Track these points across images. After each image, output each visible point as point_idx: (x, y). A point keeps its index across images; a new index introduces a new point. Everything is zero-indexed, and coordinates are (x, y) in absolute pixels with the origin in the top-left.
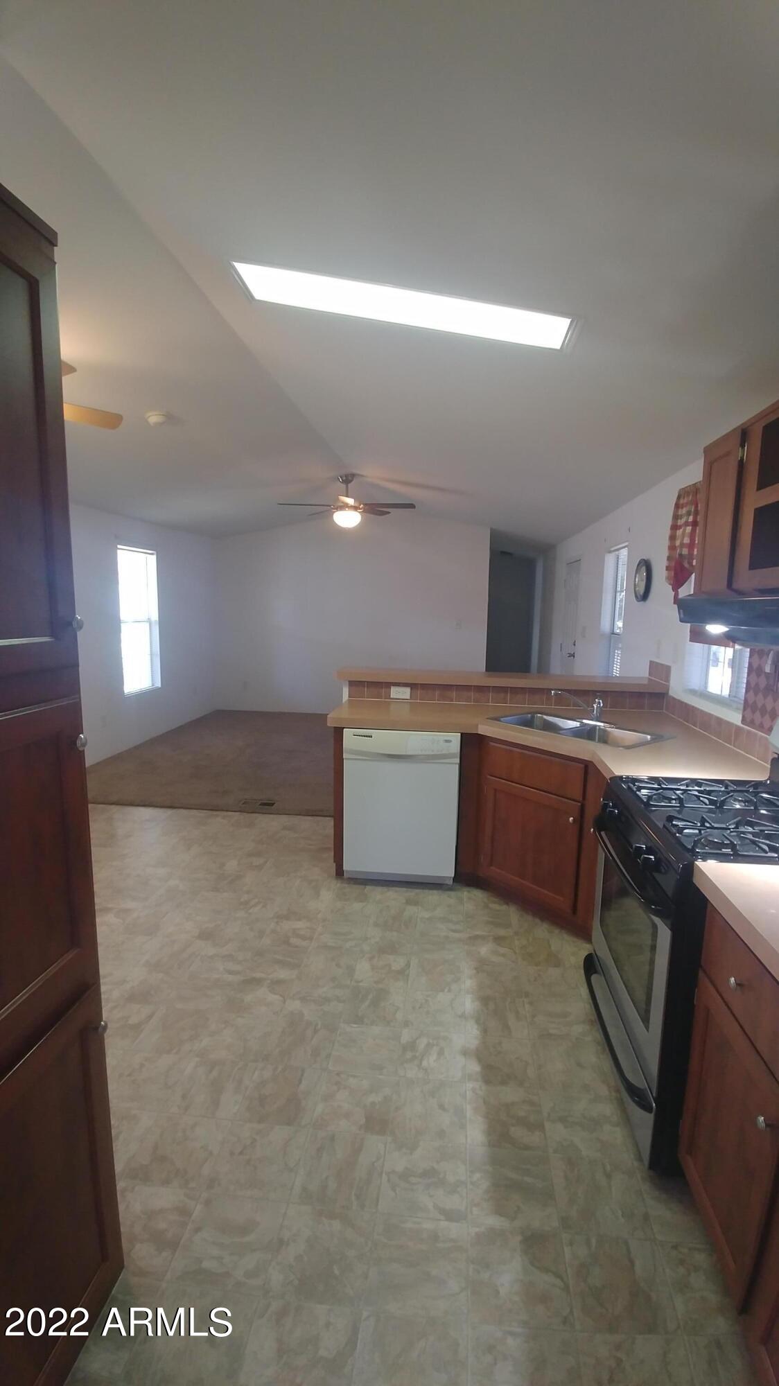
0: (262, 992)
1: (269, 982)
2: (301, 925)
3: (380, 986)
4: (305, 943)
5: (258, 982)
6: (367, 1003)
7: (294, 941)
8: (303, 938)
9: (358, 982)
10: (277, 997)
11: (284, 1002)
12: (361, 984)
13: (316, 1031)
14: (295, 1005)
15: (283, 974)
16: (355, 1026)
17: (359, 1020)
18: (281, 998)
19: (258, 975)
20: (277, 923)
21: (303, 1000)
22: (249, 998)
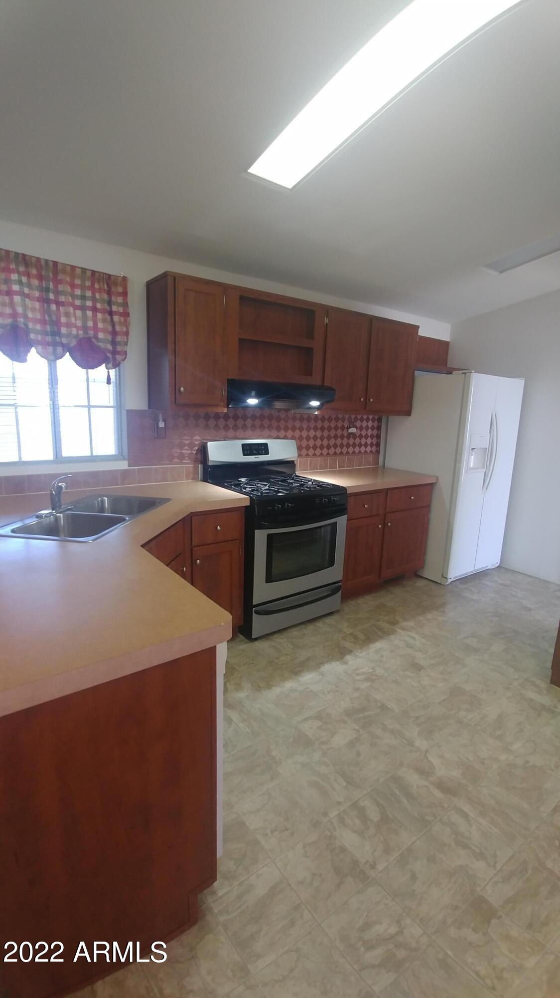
0: (441, 771)
1: (430, 779)
2: (348, 838)
3: (346, 718)
4: (367, 803)
5: (441, 786)
6: (368, 713)
7: (374, 814)
8: (362, 813)
9: (358, 731)
10: (430, 758)
11: (427, 751)
12: (357, 728)
13: (417, 718)
14: (421, 743)
15: (413, 779)
16: (388, 706)
17: (383, 707)
18: (428, 755)
19: (438, 794)
20: (373, 866)
21: (411, 743)
22: (456, 773)
